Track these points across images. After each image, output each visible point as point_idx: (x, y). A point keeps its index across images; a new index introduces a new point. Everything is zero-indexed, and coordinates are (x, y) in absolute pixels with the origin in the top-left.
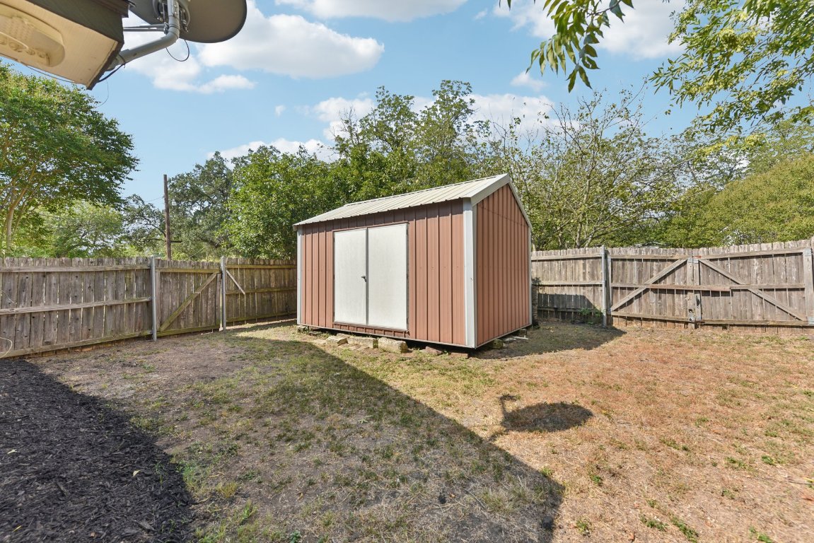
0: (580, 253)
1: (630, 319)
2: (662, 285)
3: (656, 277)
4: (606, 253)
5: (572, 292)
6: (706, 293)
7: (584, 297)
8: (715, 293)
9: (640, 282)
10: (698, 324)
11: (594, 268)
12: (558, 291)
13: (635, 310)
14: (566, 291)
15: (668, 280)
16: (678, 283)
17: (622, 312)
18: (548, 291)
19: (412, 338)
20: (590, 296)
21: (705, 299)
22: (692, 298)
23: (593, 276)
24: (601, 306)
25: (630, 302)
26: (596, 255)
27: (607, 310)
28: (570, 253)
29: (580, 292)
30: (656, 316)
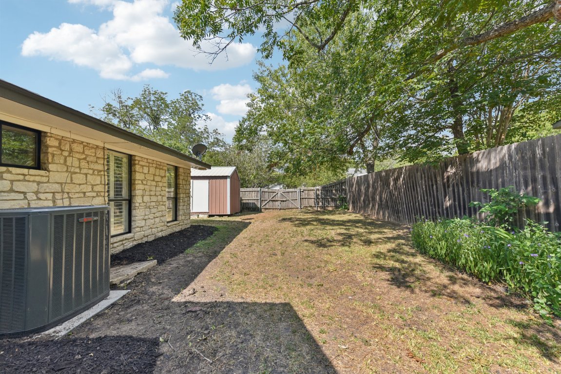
0: (254, 189)
1: (266, 209)
2: (273, 199)
3: (272, 197)
4: (260, 190)
5: (251, 201)
6: (282, 201)
7: (254, 203)
8: (284, 201)
9: (268, 198)
10: (280, 209)
11: (257, 194)
12: (247, 201)
13: (267, 207)
14: (250, 201)
15: (274, 198)
16: (277, 199)
17: (264, 207)
18: (244, 201)
19: (210, 214)
20: (256, 203)
21: (282, 202)
22: (279, 202)
23: (257, 196)
24: (259, 206)
25: (266, 204)
26: (258, 190)
27: (261, 206)
28: (251, 189)
29: (254, 201)
30: (271, 208)
